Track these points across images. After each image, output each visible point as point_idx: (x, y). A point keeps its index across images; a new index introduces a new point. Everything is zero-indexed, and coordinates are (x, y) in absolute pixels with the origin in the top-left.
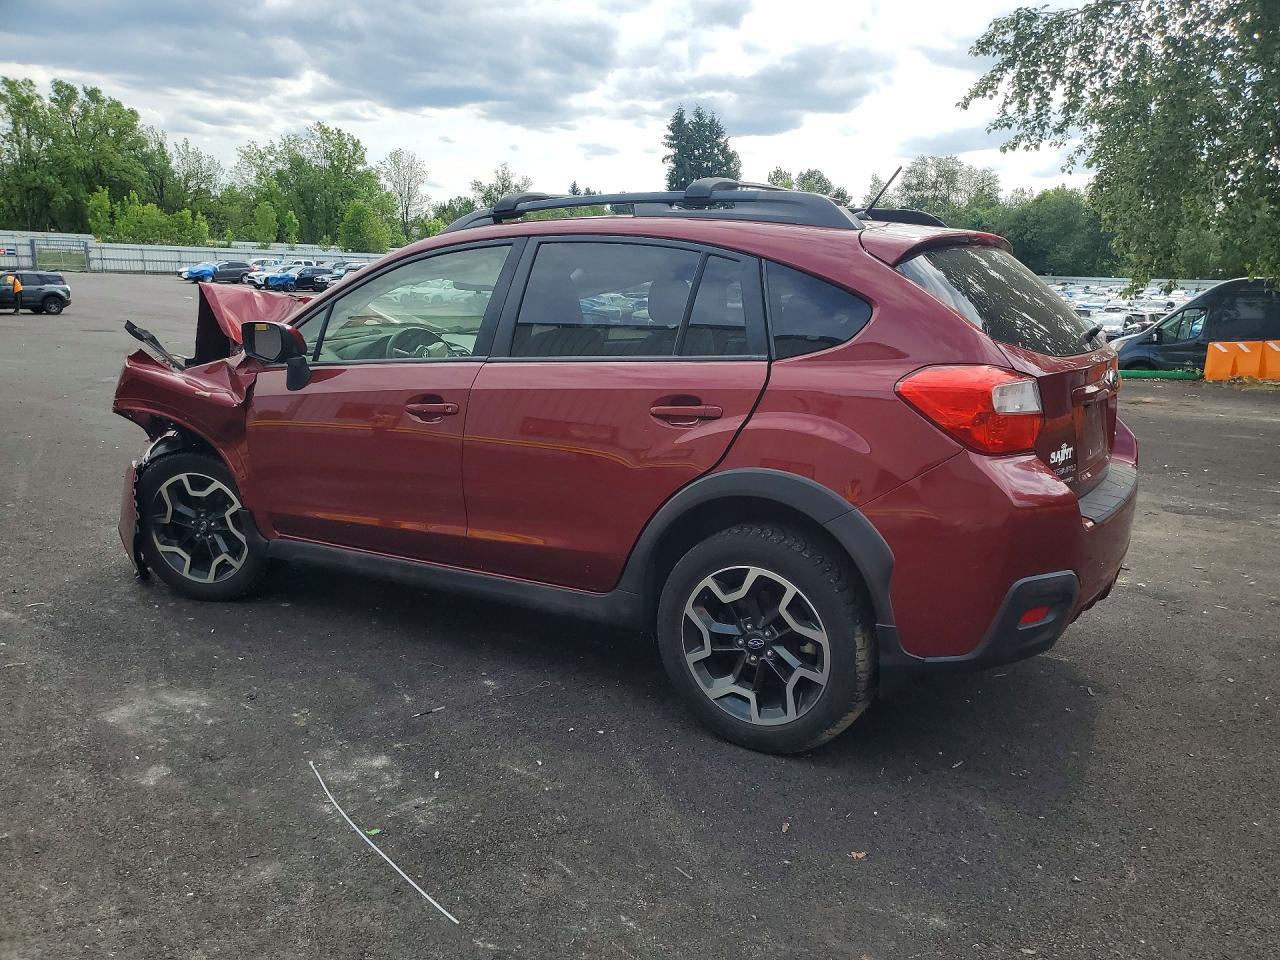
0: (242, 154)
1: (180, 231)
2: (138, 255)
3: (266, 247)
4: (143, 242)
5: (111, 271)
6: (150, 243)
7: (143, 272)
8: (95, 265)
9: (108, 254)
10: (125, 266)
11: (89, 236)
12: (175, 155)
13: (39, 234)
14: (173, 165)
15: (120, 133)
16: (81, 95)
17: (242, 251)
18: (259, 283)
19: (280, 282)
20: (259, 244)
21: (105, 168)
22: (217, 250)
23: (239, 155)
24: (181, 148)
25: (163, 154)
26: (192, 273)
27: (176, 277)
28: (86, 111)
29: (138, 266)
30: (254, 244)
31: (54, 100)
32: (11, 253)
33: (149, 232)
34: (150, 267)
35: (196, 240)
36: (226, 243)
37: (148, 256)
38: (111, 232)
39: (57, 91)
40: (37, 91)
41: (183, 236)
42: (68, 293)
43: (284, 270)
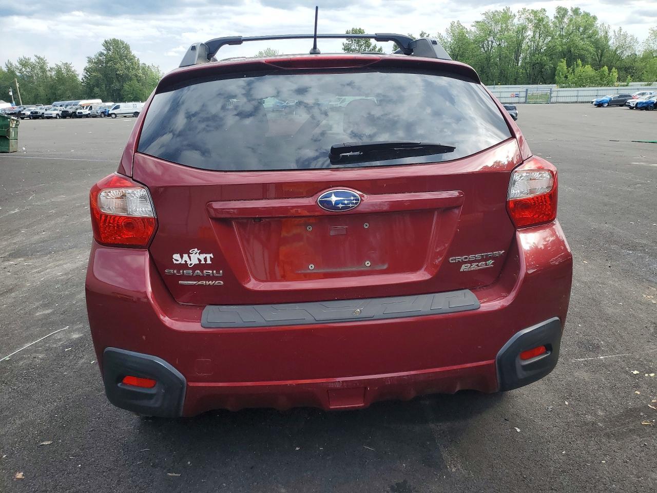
0: (652, 32)
1: (601, 79)
2: (575, 94)
3: (650, 85)
4: (580, 87)
5: (560, 103)
6: (584, 86)
7: (576, 102)
8: (553, 100)
9: (561, 94)
10: (568, 100)
11: (555, 85)
12: (613, 37)
13: (530, 86)
14: (610, 43)
15: (586, 29)
16: (570, 13)
17: (635, 87)
18: (632, 105)
19: (644, 105)
20: (646, 83)
21: (572, 49)
22: (619, 88)
23: (650, 33)
24: (617, 33)
25: (606, 37)
26: (597, 102)
27: (590, 104)
28: (571, 20)
29: (574, 99)
30: (643, 83)
31: (556, 17)
32: (517, 96)
33: (584, 81)
34: (580, 99)
35: (609, 83)
36: (626, 83)
37: (580, 93)
38: (566, 83)
39: (558, 12)
40: (547, 14)
41: (603, 81)
42: (516, 114)
43: (650, 97)
